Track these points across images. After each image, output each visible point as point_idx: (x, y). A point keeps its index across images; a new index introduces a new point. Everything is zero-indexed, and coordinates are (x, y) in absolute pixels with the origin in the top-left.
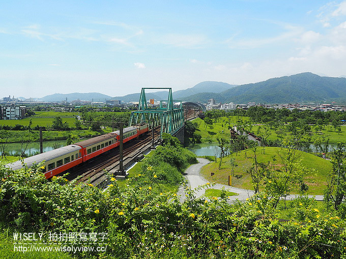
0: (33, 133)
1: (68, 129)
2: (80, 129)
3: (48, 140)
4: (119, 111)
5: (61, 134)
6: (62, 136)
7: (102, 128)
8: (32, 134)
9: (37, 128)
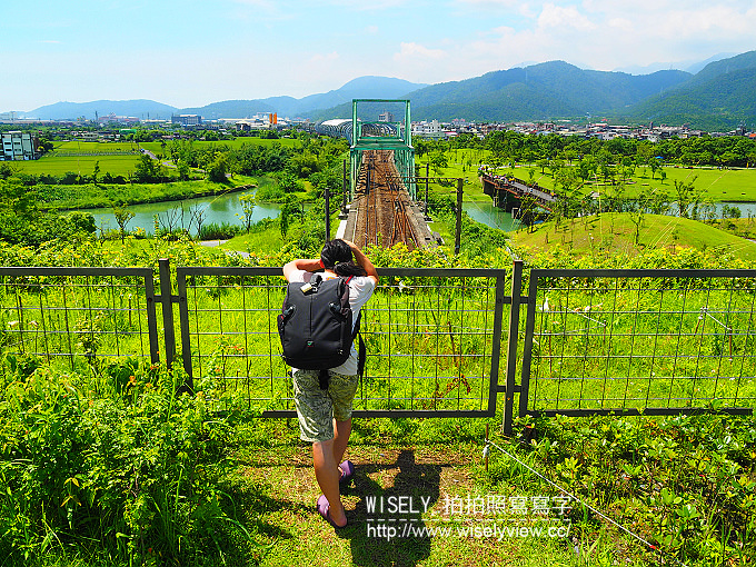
0: (104, 188)
1: (166, 180)
2: (187, 179)
3: (138, 203)
4: (215, 139)
5: (156, 190)
6: (161, 194)
7: (228, 175)
8: (103, 192)
9: (108, 180)
